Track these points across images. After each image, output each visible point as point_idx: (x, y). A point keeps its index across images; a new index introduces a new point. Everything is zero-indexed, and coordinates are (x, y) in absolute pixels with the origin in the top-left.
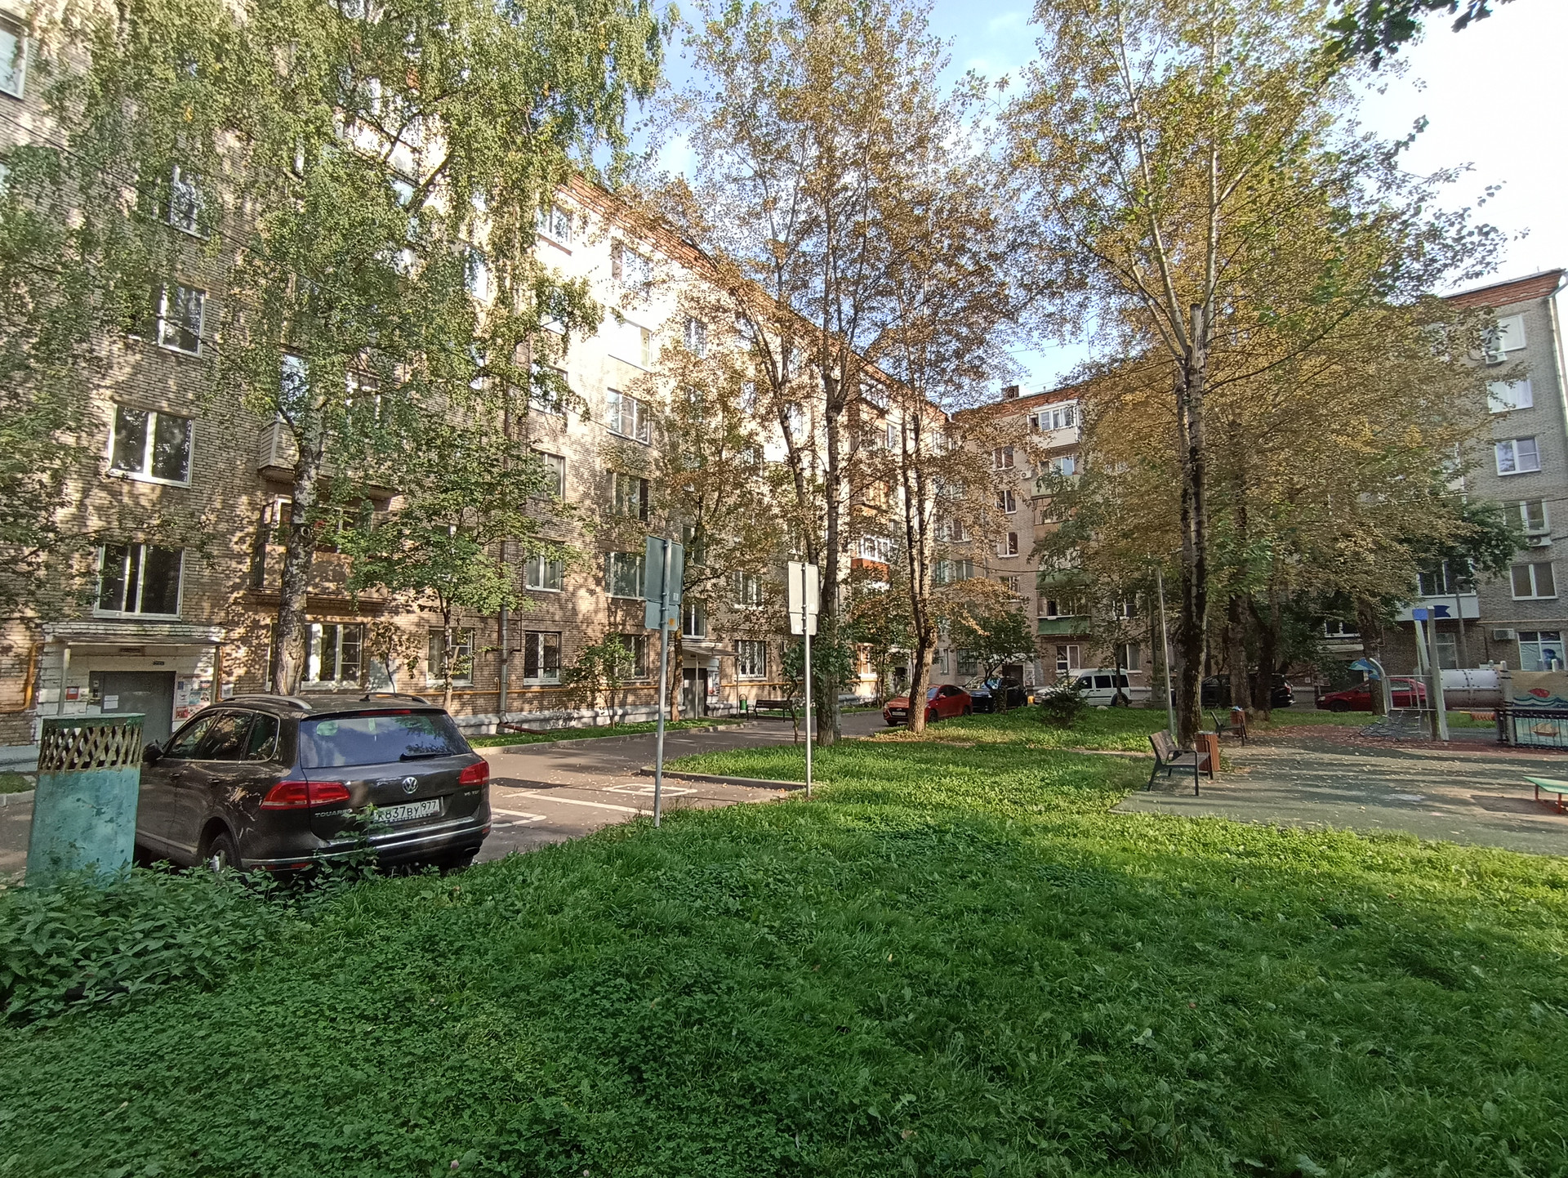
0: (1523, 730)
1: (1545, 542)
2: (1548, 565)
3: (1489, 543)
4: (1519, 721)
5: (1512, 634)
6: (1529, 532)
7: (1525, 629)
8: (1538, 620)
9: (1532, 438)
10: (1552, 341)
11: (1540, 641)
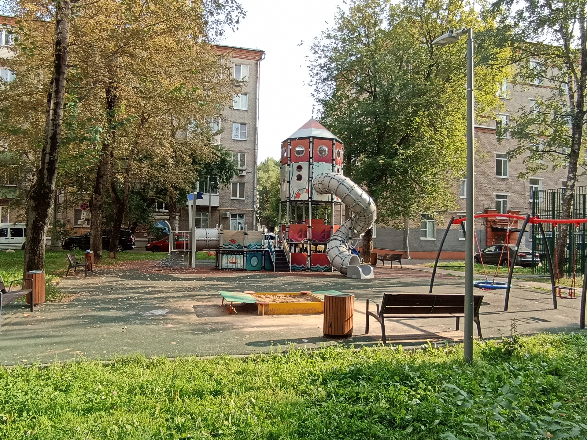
0: (226, 261)
1: (244, 173)
2: (244, 183)
3: (226, 170)
4: (224, 256)
5: (229, 215)
6: (239, 167)
7: (233, 212)
8: (237, 209)
9: (245, 124)
10: (257, 82)
11: (237, 219)
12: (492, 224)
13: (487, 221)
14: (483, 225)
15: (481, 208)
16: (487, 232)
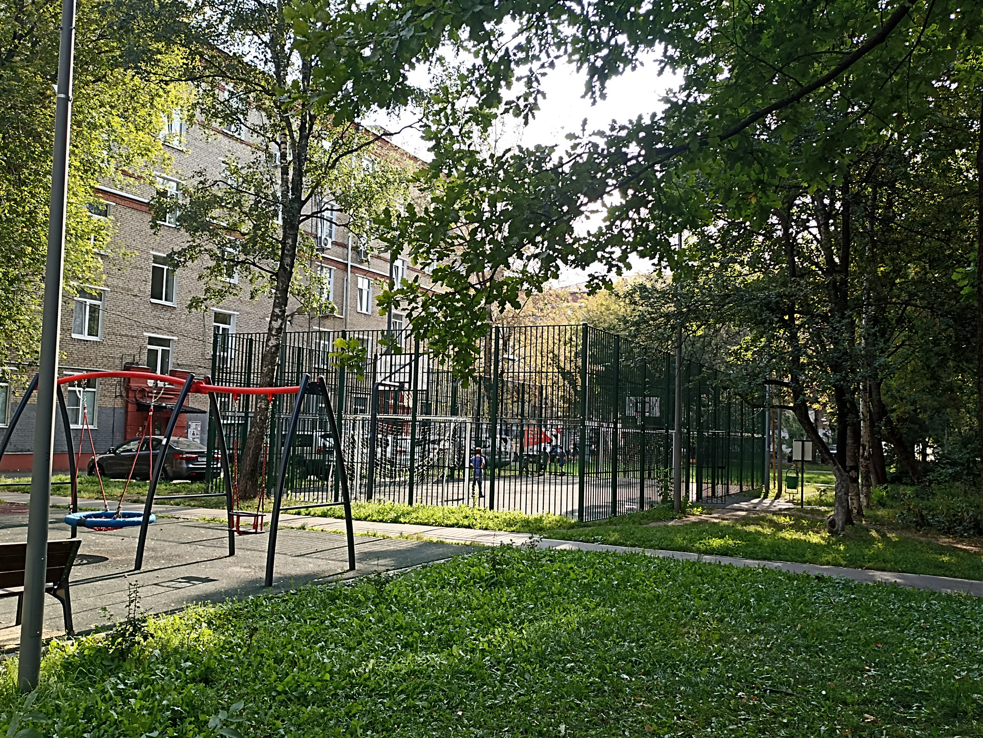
12: (138, 396)
13: (128, 389)
14: (119, 398)
15: (117, 362)
16: (127, 412)
